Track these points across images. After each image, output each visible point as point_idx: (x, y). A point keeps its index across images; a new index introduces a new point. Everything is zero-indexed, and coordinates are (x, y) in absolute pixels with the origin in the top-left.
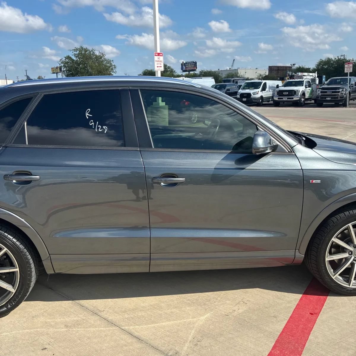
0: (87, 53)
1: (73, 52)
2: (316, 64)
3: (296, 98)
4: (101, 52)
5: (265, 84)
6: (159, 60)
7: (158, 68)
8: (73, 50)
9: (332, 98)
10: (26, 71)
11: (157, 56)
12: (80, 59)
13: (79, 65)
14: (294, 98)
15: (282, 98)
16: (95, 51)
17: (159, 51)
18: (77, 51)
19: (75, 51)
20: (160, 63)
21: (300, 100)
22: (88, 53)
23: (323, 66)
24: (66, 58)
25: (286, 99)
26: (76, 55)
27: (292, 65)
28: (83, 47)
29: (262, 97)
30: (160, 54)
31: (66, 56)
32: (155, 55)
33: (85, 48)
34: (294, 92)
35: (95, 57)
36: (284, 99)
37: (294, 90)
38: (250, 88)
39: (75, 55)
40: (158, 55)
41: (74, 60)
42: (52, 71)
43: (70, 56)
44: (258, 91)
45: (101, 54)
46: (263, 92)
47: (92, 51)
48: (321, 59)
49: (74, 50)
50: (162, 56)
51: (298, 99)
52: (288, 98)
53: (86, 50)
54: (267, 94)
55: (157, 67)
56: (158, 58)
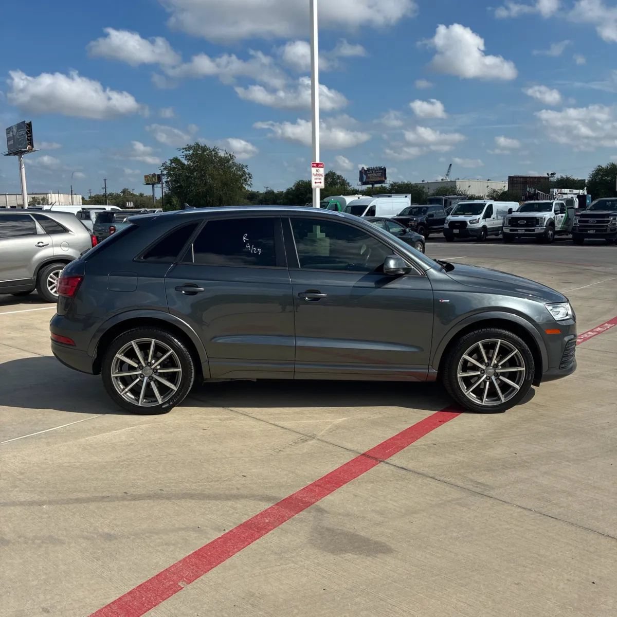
0: (205, 153)
1: (183, 152)
2: (591, 173)
3: (539, 230)
4: (228, 153)
5: (491, 206)
6: (318, 173)
7: (317, 184)
8: (183, 149)
9: (596, 231)
10: (105, 180)
11: (315, 167)
12: (194, 163)
13: (192, 173)
14: (536, 230)
15: (516, 230)
16: (218, 150)
17: (318, 161)
18: (189, 151)
19: (187, 151)
20: (320, 177)
21: (546, 233)
22: (207, 154)
23: (602, 177)
24: (172, 161)
25: (523, 232)
26: (189, 156)
27: (550, 174)
28: (199, 144)
29: (484, 227)
30: (319, 164)
31: (171, 159)
32: (313, 167)
33: (203, 145)
34: (535, 220)
35: (218, 159)
36: (520, 232)
37: (536, 218)
38: (466, 213)
39: (186, 157)
40: (317, 167)
41: (184, 164)
42: (145, 180)
43: (179, 158)
44: (479, 219)
45: (228, 155)
46: (487, 219)
47: (213, 150)
48: (599, 166)
49: (186, 148)
51: (543, 231)
52: (526, 230)
53: (204, 149)
54: (493, 222)
55: (315, 183)
56: (317, 171)
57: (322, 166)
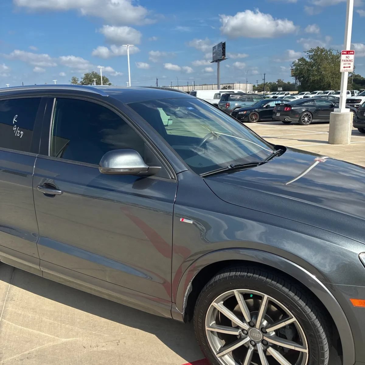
0: (323, 54)
1: (307, 54)
4: (339, 52)
6: (347, 59)
7: (345, 69)
8: (308, 51)
10: (265, 74)
11: (345, 54)
12: (314, 61)
13: (312, 67)
16: (332, 50)
17: (348, 49)
18: (312, 53)
19: (310, 53)
20: (350, 62)
22: (324, 54)
24: (299, 60)
26: (311, 56)
28: (319, 47)
30: (349, 51)
31: (299, 59)
32: (343, 54)
33: (322, 48)
35: (331, 57)
39: (309, 57)
40: (347, 54)
41: (308, 62)
42: (291, 74)
43: (305, 57)
45: (339, 53)
47: (329, 51)
49: (310, 51)
50: (354, 54)
53: (322, 51)
55: (344, 67)
56: (347, 57)
57: (352, 53)
